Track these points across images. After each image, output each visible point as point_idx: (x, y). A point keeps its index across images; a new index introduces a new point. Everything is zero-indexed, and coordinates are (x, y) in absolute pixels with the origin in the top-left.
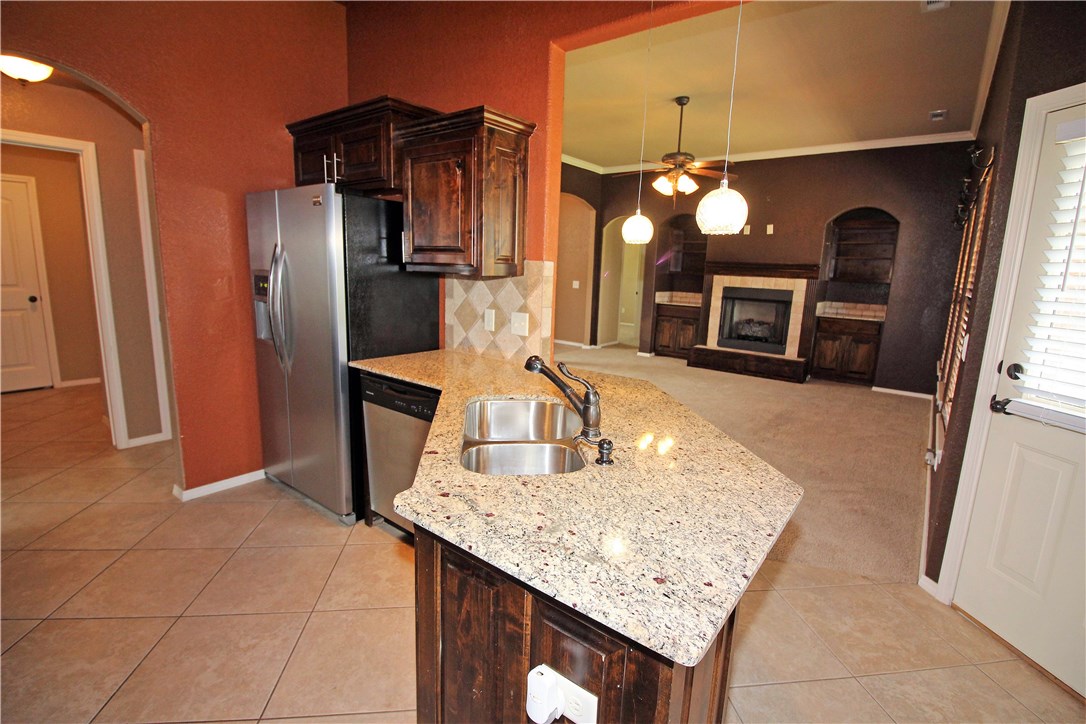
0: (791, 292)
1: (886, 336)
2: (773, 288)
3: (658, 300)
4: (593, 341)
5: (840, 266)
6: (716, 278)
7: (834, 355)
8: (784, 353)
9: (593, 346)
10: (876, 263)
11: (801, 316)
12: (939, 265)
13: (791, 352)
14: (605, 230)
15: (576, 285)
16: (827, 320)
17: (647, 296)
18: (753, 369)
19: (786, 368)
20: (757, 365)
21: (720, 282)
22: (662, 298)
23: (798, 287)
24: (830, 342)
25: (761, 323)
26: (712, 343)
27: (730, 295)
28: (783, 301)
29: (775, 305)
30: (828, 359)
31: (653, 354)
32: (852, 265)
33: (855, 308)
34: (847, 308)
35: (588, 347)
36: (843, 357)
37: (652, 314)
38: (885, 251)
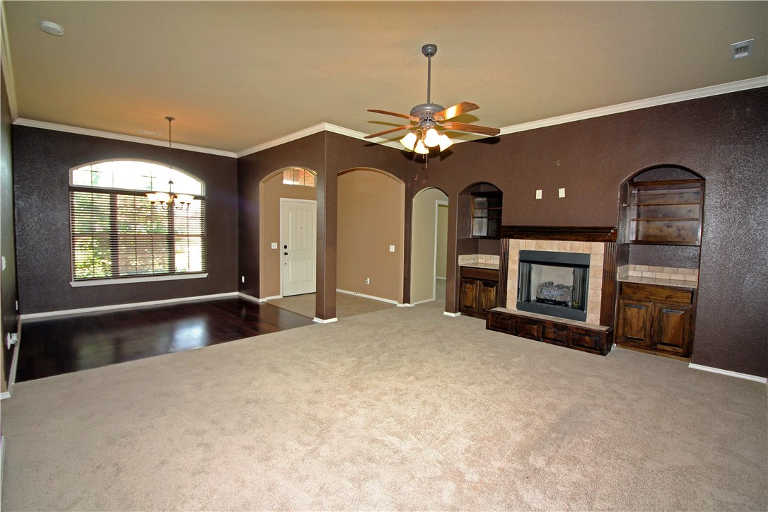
0: (588, 256)
1: (701, 303)
2: (569, 252)
3: (461, 263)
4: (407, 299)
5: (641, 229)
6: (512, 242)
7: (641, 324)
8: (584, 320)
9: (407, 305)
10: (681, 224)
11: (601, 281)
12: (759, 224)
13: (593, 319)
14: (414, 200)
15: (392, 248)
16: (630, 285)
17: (452, 260)
18: (551, 336)
19: (587, 338)
20: (554, 333)
21: (516, 246)
22: (465, 260)
23: (596, 252)
24: (636, 310)
25: (560, 287)
26: (511, 307)
27: (527, 259)
28: (580, 265)
29: (572, 269)
30: (635, 327)
31: (459, 314)
32: (656, 227)
33: (662, 271)
34: (652, 271)
35: (402, 305)
36: (651, 327)
37: (456, 276)
38: (690, 211)
